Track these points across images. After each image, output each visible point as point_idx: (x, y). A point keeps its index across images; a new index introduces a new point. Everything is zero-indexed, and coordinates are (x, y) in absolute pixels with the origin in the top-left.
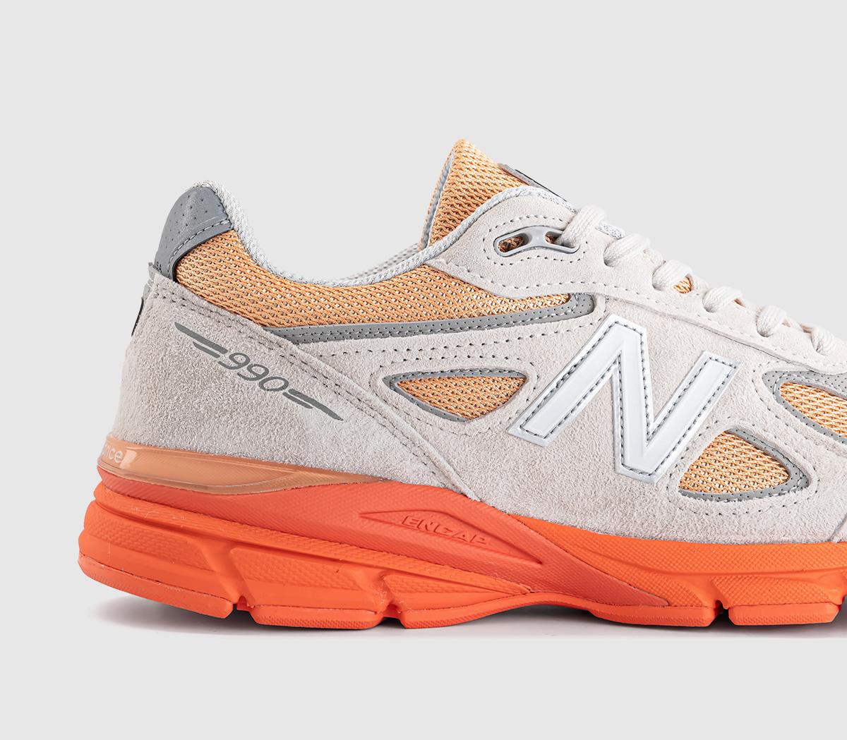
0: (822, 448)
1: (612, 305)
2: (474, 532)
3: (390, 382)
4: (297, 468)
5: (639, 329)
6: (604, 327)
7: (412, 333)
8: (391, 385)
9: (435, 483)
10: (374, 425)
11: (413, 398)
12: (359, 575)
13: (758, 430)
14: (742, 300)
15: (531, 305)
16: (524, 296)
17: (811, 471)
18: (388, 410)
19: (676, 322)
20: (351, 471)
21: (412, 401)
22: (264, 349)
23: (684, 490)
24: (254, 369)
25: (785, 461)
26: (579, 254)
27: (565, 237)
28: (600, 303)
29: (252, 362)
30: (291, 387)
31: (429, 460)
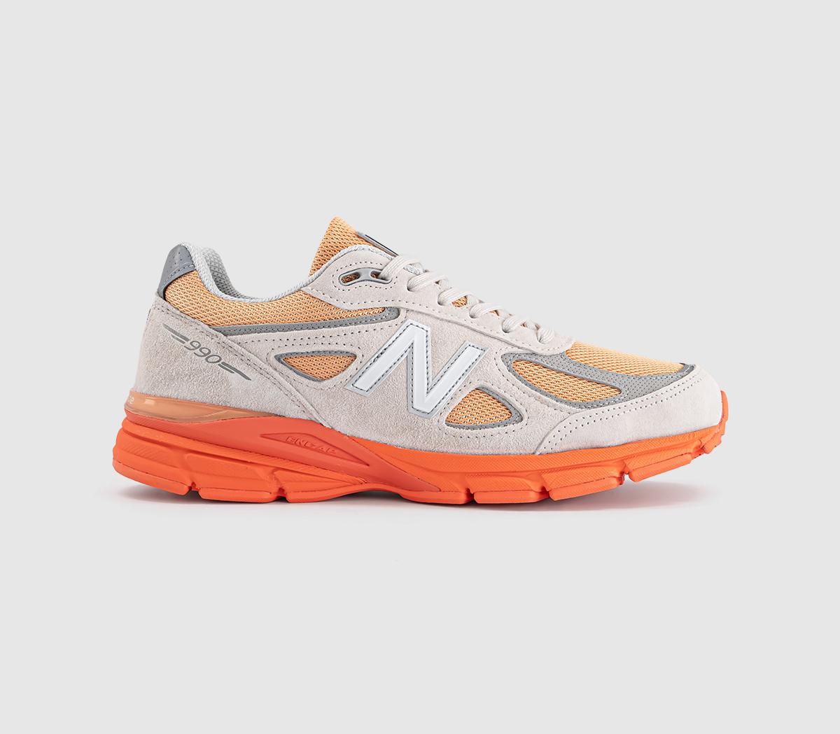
0: (532, 399)
1: (410, 314)
2: (329, 447)
3: (278, 358)
4: (226, 408)
5: (425, 328)
6: (404, 326)
7: (290, 329)
8: (279, 360)
9: (305, 417)
10: (269, 384)
11: (292, 367)
12: (260, 471)
13: (495, 388)
14: (499, 312)
15: (361, 314)
16: (356, 308)
17: (524, 412)
18: (276, 374)
19: (450, 324)
20: (256, 410)
21: (291, 369)
22: (209, 339)
23: (448, 423)
24: (203, 350)
25: (509, 407)
26: (392, 284)
27: (383, 274)
28: (403, 313)
29: (202, 346)
30: (222, 361)
31: (300, 404)
